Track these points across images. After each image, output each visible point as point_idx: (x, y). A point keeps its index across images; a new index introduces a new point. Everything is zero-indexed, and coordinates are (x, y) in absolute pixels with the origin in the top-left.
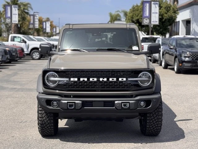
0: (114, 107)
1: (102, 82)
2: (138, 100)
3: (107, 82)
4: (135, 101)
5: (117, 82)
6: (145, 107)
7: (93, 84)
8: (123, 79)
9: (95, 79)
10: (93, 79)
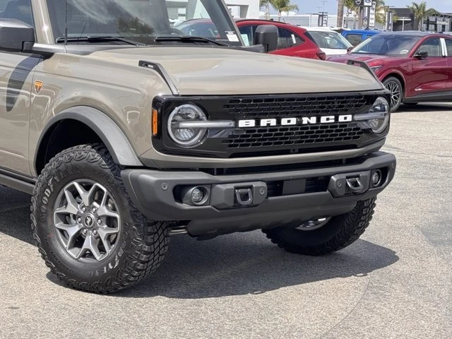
0: (328, 192)
1: (307, 128)
2: (372, 170)
3: (317, 128)
4: (369, 172)
5: (336, 126)
6: (381, 184)
7: (289, 134)
8: (345, 118)
9: (293, 121)
10: (289, 121)
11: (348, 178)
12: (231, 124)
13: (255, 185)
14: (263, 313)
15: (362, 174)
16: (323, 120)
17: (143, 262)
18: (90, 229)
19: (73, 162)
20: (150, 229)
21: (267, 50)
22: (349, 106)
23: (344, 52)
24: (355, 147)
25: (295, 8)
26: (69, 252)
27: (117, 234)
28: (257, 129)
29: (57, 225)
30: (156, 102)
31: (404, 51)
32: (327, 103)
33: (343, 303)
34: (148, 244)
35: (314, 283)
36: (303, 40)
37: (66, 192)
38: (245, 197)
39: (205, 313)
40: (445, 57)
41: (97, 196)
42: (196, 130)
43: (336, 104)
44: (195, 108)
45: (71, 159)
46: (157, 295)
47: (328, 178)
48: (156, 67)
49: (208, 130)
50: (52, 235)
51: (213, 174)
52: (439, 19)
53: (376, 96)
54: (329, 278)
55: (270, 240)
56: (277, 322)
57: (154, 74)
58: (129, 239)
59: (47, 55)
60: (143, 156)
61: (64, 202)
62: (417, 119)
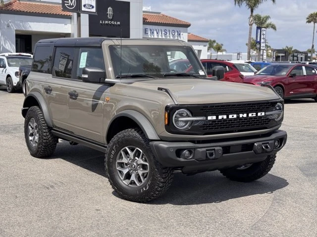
0: (253, 151)
1: (242, 119)
2: (275, 140)
3: (247, 119)
4: (273, 141)
5: (257, 118)
6: (279, 147)
7: (233, 122)
8: (261, 114)
9: (235, 116)
10: (233, 116)
11: (263, 144)
12: (204, 118)
13: (216, 148)
14: (221, 213)
15: (270, 142)
16: (250, 115)
17: (161, 187)
18: (134, 170)
19: (126, 137)
20: (164, 171)
21: (219, 79)
22: (263, 108)
23: (252, 74)
24: (266, 128)
25: (225, 50)
26: (124, 182)
27: (147, 173)
28: (217, 120)
29: (117, 168)
30: (167, 108)
31: (284, 73)
32: (252, 107)
33: (261, 207)
34: (163, 178)
35: (246, 197)
36: (232, 69)
37: (122, 152)
38: (211, 154)
39: (192, 213)
40: (305, 76)
41: (138, 154)
42: (186, 122)
43: (256, 107)
44: (186, 111)
45: (124, 136)
46: (167, 203)
47: (253, 144)
48: (167, 91)
49: (192, 122)
50: (115, 173)
51: (195, 143)
52: (299, 54)
53: (277, 102)
54: (253, 194)
55: (222, 174)
56: (229, 218)
57: (165, 94)
58: (153, 176)
59: (111, 84)
60: (161, 135)
61: (121, 157)
62: (291, 107)
